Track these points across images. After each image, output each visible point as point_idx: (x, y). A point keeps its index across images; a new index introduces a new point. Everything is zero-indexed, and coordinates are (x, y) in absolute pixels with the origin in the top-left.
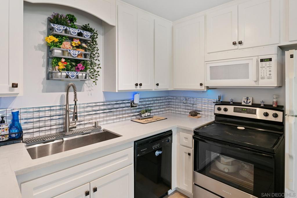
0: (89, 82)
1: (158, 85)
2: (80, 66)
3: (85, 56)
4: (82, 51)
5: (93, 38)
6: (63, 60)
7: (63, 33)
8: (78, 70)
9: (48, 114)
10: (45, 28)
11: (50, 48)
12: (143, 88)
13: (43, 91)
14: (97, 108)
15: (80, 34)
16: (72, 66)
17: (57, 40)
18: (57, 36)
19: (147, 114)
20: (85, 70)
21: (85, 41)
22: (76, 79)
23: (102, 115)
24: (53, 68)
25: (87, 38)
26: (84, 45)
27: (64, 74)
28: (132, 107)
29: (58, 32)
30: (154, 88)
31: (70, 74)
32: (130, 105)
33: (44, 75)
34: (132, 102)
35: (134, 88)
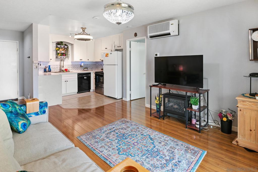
0: (67, 59)
1: (88, 60)
2: (64, 55)
3: (66, 52)
4: (65, 51)
5: (68, 47)
6: (60, 54)
8: (63, 56)
9: (56, 67)
10: (55, 46)
11: (57, 51)
12: (83, 61)
13: (55, 61)
14: (69, 66)
15: (64, 47)
16: (62, 55)
17: (58, 49)
18: (58, 48)
19: (86, 69)
20: (66, 56)
21: (66, 48)
24: (57, 55)
26: (65, 49)
27: (60, 57)
28: (81, 67)
29: (59, 47)
30: (87, 61)
31: (62, 57)
33: (55, 57)
34: (81, 65)
35: (79, 60)
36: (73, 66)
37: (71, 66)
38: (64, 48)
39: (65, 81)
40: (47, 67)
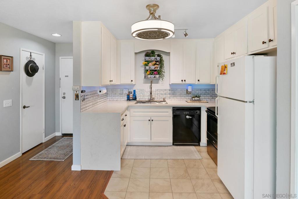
0: (161, 79)
1: (199, 80)
2: (156, 72)
3: (158, 68)
4: (157, 66)
5: (161, 60)
6: (149, 71)
7: (149, 60)
8: (155, 74)
10: (144, 58)
11: (146, 65)
13: (143, 83)
14: (166, 92)
15: (155, 59)
16: (153, 73)
19: (196, 98)
20: (158, 74)
22: (154, 78)
23: (169, 96)
25: (159, 60)
26: (157, 63)
29: (147, 60)
30: (197, 82)
31: (151, 76)
32: (186, 92)
33: (144, 77)
34: (187, 90)
35: (181, 82)
36: (173, 92)
37: (169, 92)
38: (156, 61)
39: (149, 120)
40: (131, 93)
